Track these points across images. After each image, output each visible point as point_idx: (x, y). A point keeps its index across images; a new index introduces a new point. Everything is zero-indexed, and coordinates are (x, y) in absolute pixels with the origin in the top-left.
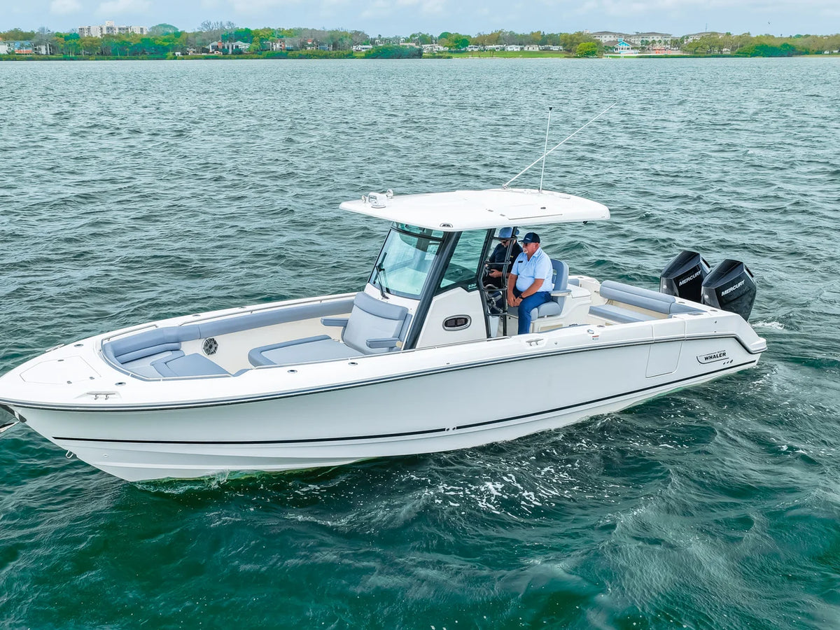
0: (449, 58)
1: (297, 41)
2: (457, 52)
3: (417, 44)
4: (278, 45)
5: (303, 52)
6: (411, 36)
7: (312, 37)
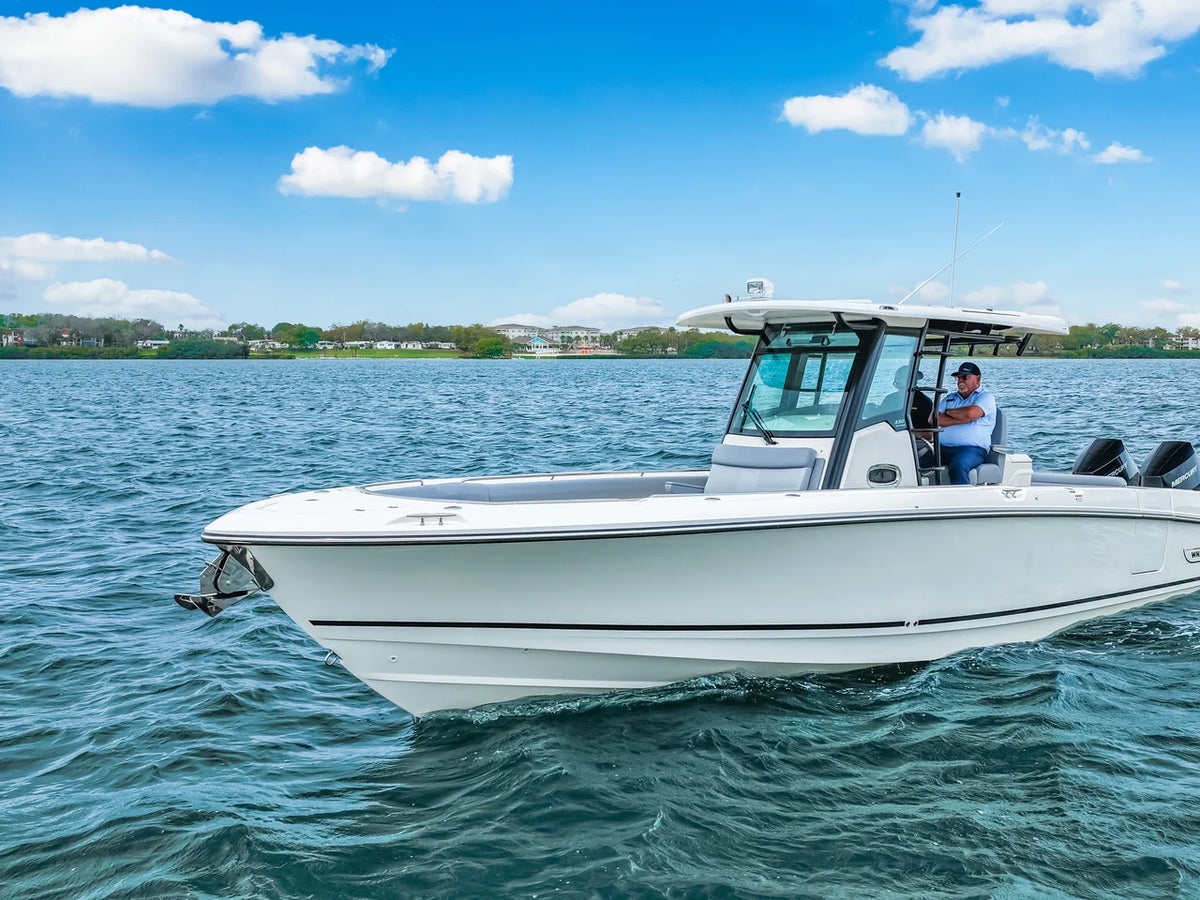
0: (290, 358)
1: (44, 332)
2: (300, 350)
3: (241, 339)
4: (11, 339)
5: (55, 348)
6: (230, 328)
7: (69, 327)
